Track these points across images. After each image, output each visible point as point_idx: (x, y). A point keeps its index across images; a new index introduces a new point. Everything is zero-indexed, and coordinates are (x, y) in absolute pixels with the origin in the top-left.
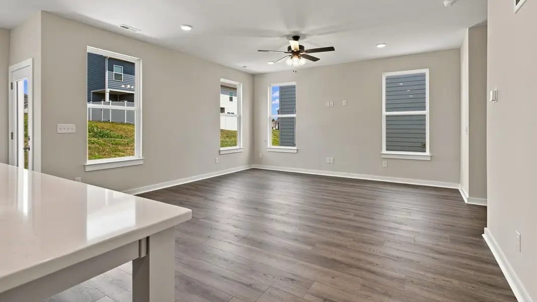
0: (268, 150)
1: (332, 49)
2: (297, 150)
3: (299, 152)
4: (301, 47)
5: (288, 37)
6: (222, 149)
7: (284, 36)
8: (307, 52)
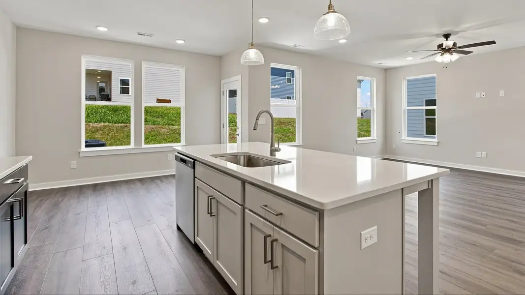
0: (404, 142)
1: (493, 42)
2: (438, 142)
3: (439, 144)
4: (455, 44)
5: (437, 35)
6: (359, 139)
7: (433, 35)
8: (460, 47)
